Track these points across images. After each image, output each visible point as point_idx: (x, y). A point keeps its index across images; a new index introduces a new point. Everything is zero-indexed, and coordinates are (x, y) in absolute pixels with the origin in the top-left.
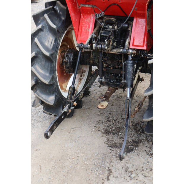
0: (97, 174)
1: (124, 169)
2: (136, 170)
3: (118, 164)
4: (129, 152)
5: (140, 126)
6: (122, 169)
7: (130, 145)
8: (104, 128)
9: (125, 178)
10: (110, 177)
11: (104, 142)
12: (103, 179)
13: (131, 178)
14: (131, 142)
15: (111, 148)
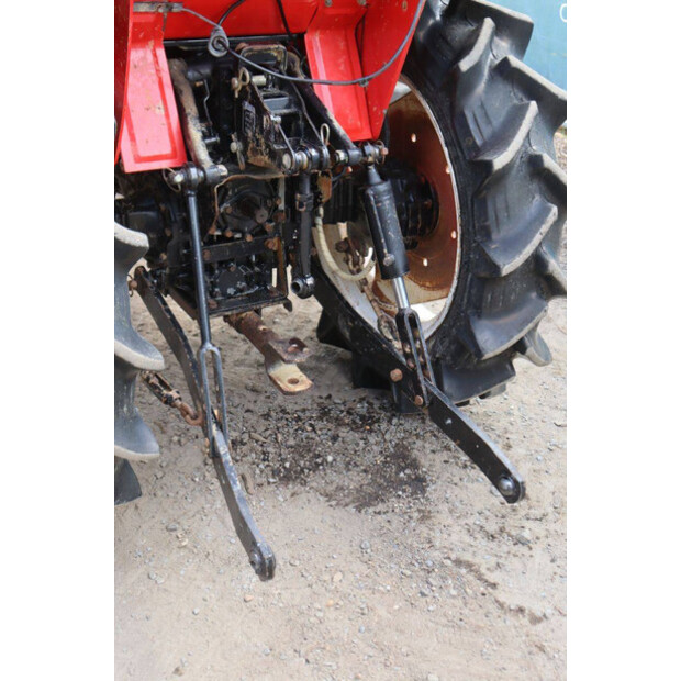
0: (454, 592)
1: (478, 536)
2: (503, 520)
3: (450, 535)
4: (423, 491)
5: (342, 411)
6: (475, 539)
7: (397, 473)
8: (262, 472)
9: (515, 555)
10: (486, 577)
11: (331, 506)
12: (484, 595)
13: (523, 544)
14: (386, 462)
15: (371, 510)
